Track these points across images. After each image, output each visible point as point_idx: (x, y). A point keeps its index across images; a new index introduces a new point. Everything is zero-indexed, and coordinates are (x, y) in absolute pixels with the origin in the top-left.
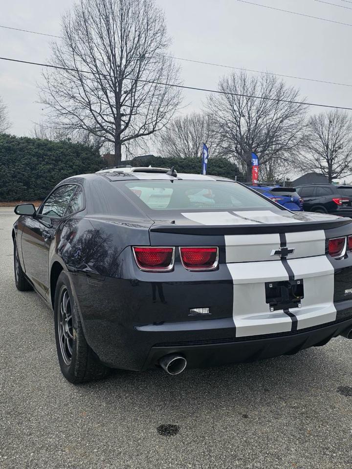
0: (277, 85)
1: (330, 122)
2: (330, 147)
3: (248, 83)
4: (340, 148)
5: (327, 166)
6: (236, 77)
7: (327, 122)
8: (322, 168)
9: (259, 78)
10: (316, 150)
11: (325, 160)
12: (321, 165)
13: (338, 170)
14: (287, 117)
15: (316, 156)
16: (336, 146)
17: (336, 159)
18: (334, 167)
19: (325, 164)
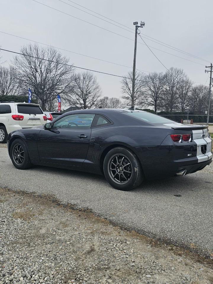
0: (57, 55)
1: (84, 78)
2: (84, 92)
3: (40, 52)
4: (89, 93)
5: (83, 103)
6: (32, 47)
7: (82, 78)
8: (81, 104)
9: (46, 50)
10: (77, 94)
11: (82, 100)
12: (80, 103)
13: (89, 105)
14: (63, 74)
15: (77, 97)
16: (87, 92)
17: (88, 99)
18: (87, 103)
19: (82, 102)
